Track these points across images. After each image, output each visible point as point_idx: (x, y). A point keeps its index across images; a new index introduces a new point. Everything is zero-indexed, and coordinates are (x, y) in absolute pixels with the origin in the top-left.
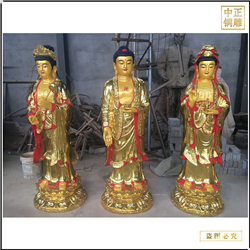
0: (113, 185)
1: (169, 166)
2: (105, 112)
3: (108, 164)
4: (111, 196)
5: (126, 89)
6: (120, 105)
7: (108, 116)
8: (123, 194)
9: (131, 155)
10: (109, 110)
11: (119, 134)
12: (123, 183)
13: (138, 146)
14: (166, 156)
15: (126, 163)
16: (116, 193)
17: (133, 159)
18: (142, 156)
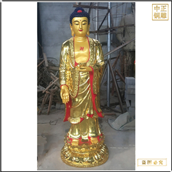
0: (71, 139)
1: (126, 121)
2: (62, 71)
3: (66, 120)
4: (69, 149)
5: (82, 49)
6: (76, 64)
7: (65, 75)
8: (80, 148)
9: (88, 112)
10: (66, 70)
11: (76, 92)
12: (80, 138)
13: (94, 104)
14: (123, 111)
15: (82, 119)
16: (74, 147)
17: (90, 115)
18: (98, 113)
